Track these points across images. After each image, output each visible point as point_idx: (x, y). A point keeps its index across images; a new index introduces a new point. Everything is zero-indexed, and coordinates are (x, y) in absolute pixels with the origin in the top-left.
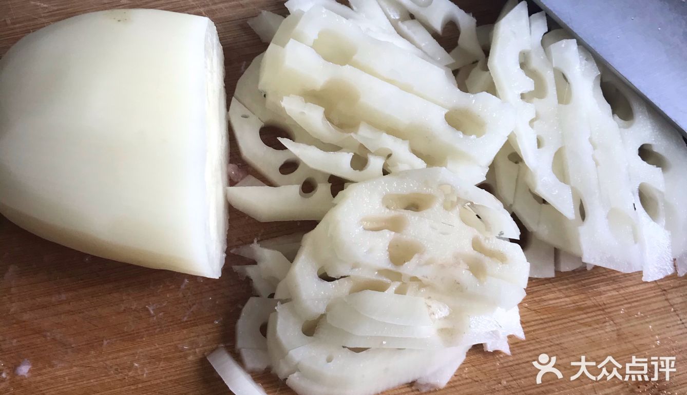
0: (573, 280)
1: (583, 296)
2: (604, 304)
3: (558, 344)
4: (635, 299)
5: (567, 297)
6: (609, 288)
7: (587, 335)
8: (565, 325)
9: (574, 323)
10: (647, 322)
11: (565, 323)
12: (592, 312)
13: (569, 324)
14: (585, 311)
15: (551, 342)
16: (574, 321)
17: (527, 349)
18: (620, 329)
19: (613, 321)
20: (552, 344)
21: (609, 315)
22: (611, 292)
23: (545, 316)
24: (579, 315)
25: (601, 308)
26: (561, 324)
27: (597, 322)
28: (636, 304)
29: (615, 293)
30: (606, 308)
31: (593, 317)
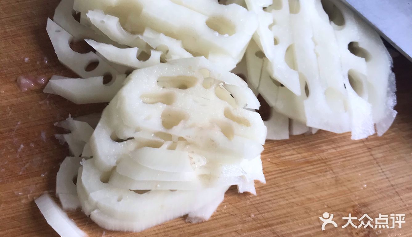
0: (303, 142)
1: (310, 153)
2: (326, 159)
3: (292, 188)
4: (348, 155)
5: (299, 153)
6: (329, 147)
7: (314, 181)
8: (297, 174)
9: (303, 173)
10: (357, 171)
11: (297, 172)
12: (317, 164)
13: (300, 173)
14: (312, 164)
15: (287, 186)
16: (304, 171)
17: (270, 191)
18: (338, 176)
19: (332, 170)
20: (287, 187)
21: (330, 166)
22: (331, 150)
23: (283, 168)
24: (307, 167)
25: (323, 161)
26: (294, 173)
27: (321, 171)
28: (349, 158)
29: (334, 151)
30: (327, 162)
31: (318, 167)
